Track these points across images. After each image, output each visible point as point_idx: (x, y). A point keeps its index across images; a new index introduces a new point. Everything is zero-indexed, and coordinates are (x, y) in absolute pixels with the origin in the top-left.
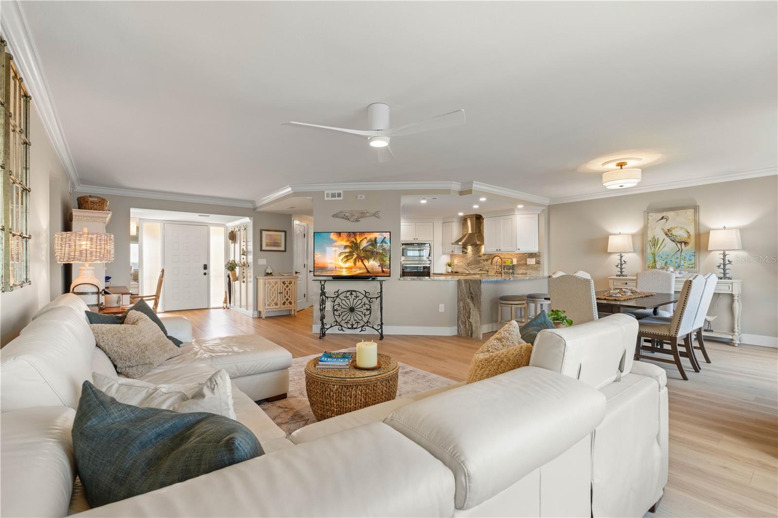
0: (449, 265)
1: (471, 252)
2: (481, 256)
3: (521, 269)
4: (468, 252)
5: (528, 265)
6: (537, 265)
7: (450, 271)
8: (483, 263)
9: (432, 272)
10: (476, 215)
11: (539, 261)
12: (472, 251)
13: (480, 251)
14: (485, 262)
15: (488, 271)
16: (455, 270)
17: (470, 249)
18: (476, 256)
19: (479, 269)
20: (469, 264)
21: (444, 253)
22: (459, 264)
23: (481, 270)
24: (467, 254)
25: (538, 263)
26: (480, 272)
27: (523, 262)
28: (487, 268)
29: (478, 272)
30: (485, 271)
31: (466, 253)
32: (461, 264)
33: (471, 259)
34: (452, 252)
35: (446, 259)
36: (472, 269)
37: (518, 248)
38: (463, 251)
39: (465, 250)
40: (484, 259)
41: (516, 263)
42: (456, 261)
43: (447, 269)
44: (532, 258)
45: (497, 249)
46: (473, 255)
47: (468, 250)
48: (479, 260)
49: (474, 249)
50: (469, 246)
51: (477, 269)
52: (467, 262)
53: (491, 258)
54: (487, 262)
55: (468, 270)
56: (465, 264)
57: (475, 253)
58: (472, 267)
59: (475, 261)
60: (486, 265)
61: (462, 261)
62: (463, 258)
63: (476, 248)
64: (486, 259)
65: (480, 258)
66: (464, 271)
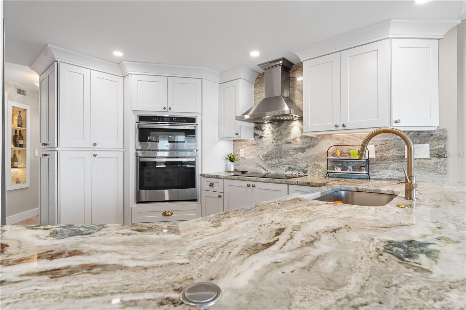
0: (231, 159)
1: (271, 136)
2: (290, 143)
3: (386, 168)
4: (265, 135)
6: (435, 160)
7: (232, 170)
8: (295, 156)
9: (200, 173)
10: (284, 59)
11: (444, 150)
12: (273, 133)
13: (289, 133)
14: (300, 153)
15: (305, 172)
16: (241, 168)
17: (268, 129)
18: (279, 142)
20: (267, 158)
21: (221, 139)
22: (247, 157)
23: (289, 169)
24: (263, 139)
25: (440, 154)
26: (289, 173)
28: (305, 165)
30: (299, 171)
31: (261, 137)
32: (252, 157)
33: (271, 148)
34: (237, 134)
35: (226, 149)
36: (272, 166)
37: (395, 119)
38: (255, 135)
39: (259, 133)
40: (297, 147)
41: (373, 156)
42: (242, 152)
43: (226, 166)
44: (424, 143)
46: (274, 141)
47: (264, 132)
48: (286, 150)
49: (277, 129)
50: (266, 125)
51: (281, 167)
52: (262, 154)
53: (313, 146)
54: (302, 153)
55: (264, 168)
56: (259, 157)
57: (279, 137)
58: (273, 163)
59: (278, 153)
60: (302, 160)
61: (253, 152)
62: (256, 146)
63: (280, 127)
64: (301, 147)
65: (289, 146)
66: (258, 169)
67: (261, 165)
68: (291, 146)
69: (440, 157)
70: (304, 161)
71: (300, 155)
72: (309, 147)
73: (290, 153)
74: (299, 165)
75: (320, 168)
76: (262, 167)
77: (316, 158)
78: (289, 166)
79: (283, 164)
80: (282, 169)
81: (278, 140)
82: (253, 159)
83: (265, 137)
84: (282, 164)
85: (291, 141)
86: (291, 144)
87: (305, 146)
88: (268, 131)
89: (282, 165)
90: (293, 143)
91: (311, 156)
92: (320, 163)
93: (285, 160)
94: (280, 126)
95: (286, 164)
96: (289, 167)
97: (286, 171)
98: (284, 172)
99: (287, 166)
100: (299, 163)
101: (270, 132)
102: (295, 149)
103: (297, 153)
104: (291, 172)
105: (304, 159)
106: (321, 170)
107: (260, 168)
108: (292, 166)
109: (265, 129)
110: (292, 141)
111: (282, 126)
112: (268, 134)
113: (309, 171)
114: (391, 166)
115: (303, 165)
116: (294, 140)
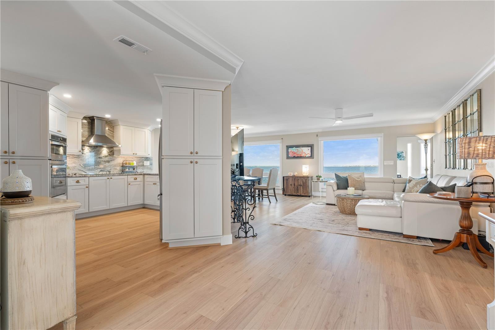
2: (101, 158)
3: (140, 169)
5: (145, 166)
8: (105, 165)
13: (101, 153)
14: (107, 163)
15: (109, 172)
17: (87, 149)
18: (95, 157)
19: (99, 170)
23: (101, 171)
25: (151, 164)
26: (101, 173)
27: (141, 164)
28: (110, 169)
30: (106, 171)
32: (74, 165)
34: (80, 151)
40: (105, 160)
41: (136, 165)
44: (148, 161)
45: (133, 153)
47: (84, 151)
48: (99, 161)
49: (93, 150)
50: (86, 147)
51: (96, 170)
52: (83, 163)
53: (114, 160)
55: (84, 172)
56: (80, 165)
58: (91, 168)
60: (108, 166)
61: (75, 162)
62: (78, 159)
64: (108, 160)
66: (79, 172)
67: (82, 170)
68: (102, 160)
69: (151, 165)
71: (107, 164)
72: (111, 161)
73: (102, 163)
74: (106, 169)
75: (117, 170)
76: (82, 171)
77: (115, 166)
82: (75, 166)
83: (85, 154)
87: (110, 160)
89: (97, 169)
91: (113, 165)
92: (117, 167)
94: (95, 149)
96: (101, 170)
97: (99, 172)
100: (106, 168)
101: (88, 151)
102: (104, 161)
106: (117, 171)
108: (103, 170)
109: (84, 149)
110: (103, 157)
111: (97, 149)
114: (141, 168)
115: (109, 169)
116: (104, 157)
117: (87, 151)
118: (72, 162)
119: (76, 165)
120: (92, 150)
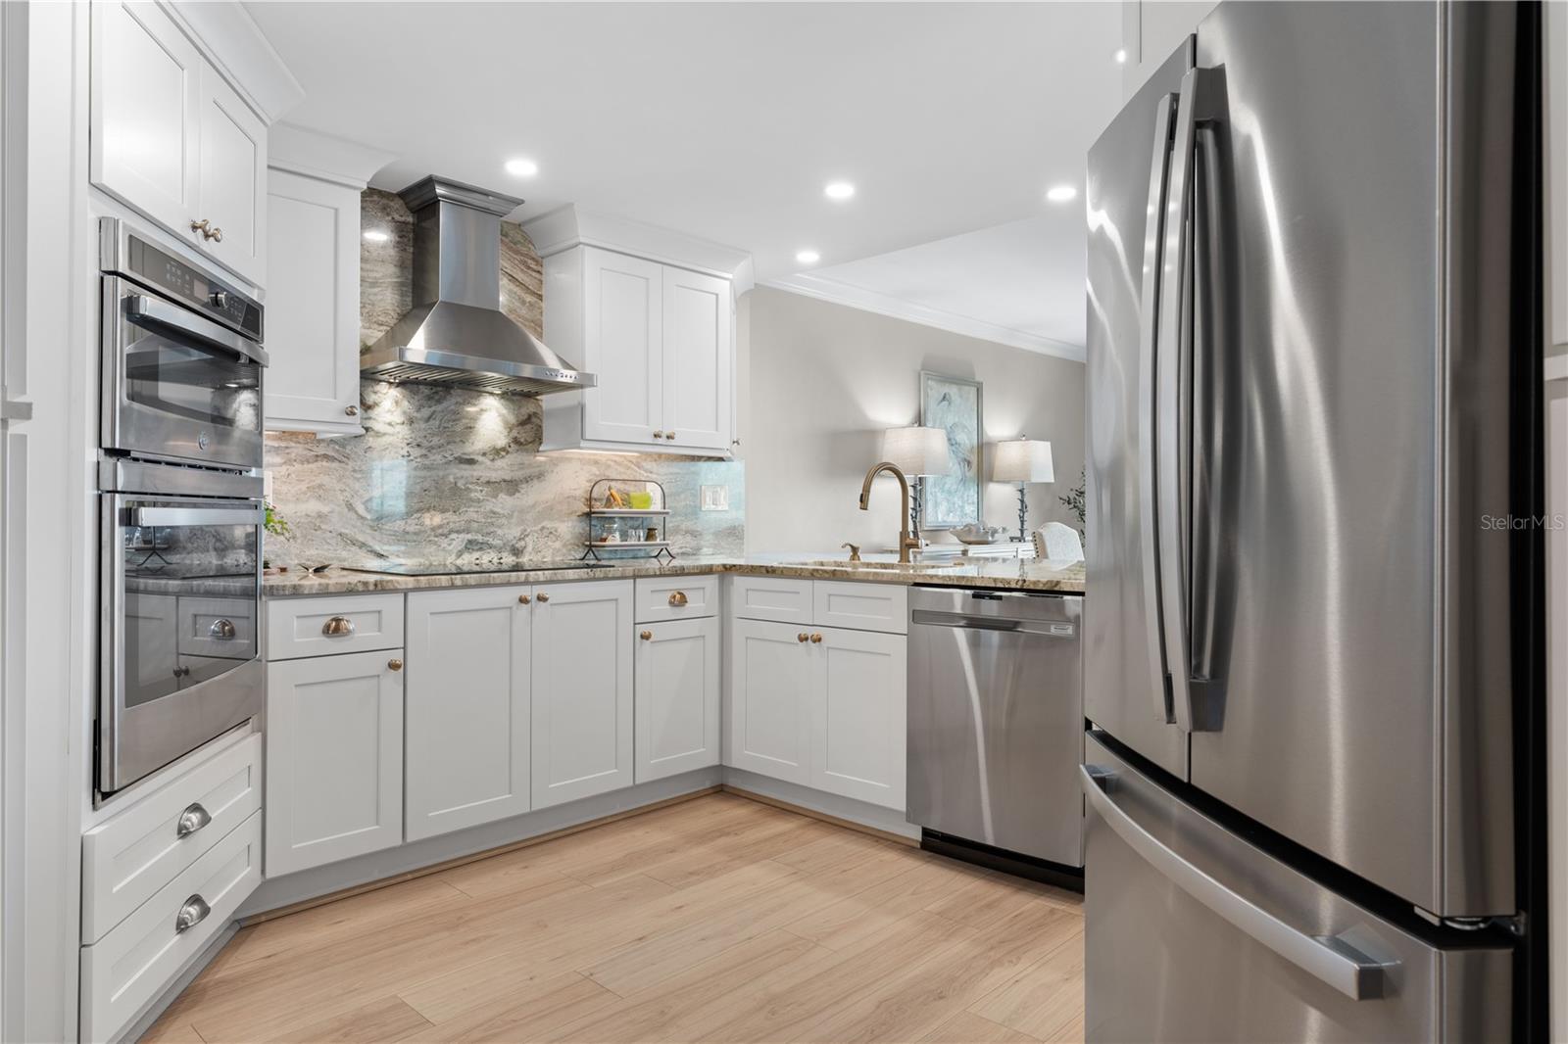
1: (404, 431)
2: (471, 462)
6: (733, 512)
8: (489, 506)
11: (740, 496)
12: (411, 421)
14: (502, 496)
15: (516, 552)
17: (390, 404)
18: (437, 458)
23: (471, 546)
25: (736, 502)
26: (467, 560)
27: (685, 501)
28: (516, 532)
29: (451, 561)
30: (500, 550)
32: (313, 506)
36: (405, 539)
40: (494, 476)
41: (660, 508)
46: (416, 452)
47: (373, 413)
48: (460, 484)
49: (426, 412)
50: (383, 387)
51: (444, 542)
53: (540, 476)
54: (511, 495)
55: (371, 550)
56: (350, 507)
57: (436, 441)
58: (411, 529)
59: (433, 493)
60: (510, 516)
61: (320, 486)
62: (335, 465)
63: (439, 408)
64: (507, 478)
65: (467, 471)
66: (344, 554)
67: (361, 537)
68: (475, 474)
70: (514, 520)
71: (504, 502)
72: (527, 480)
73: (472, 495)
74: (499, 532)
76: (363, 545)
77: (549, 511)
78: (469, 537)
79: (451, 531)
80: (444, 549)
81: (430, 449)
82: (320, 516)
83: (378, 434)
84: (446, 531)
85: (476, 457)
86: (475, 467)
87: (519, 474)
88: (389, 411)
89: (446, 536)
90: (482, 463)
91: (534, 506)
92: (556, 524)
93: (455, 518)
94: (439, 402)
95: (458, 532)
96: (470, 542)
97: (460, 554)
98: (453, 556)
99: (462, 536)
100: (499, 527)
101: (398, 417)
102: (488, 482)
103: (495, 497)
104: (476, 555)
105: (516, 514)
106: (558, 545)
107: (354, 548)
108: (479, 538)
109: (376, 404)
110: (480, 458)
111: (445, 404)
112: (390, 424)
113: (529, 549)
115: (512, 533)
116: (484, 454)
117: (389, 418)
118: (303, 487)
119: (325, 509)
120: (418, 410)
